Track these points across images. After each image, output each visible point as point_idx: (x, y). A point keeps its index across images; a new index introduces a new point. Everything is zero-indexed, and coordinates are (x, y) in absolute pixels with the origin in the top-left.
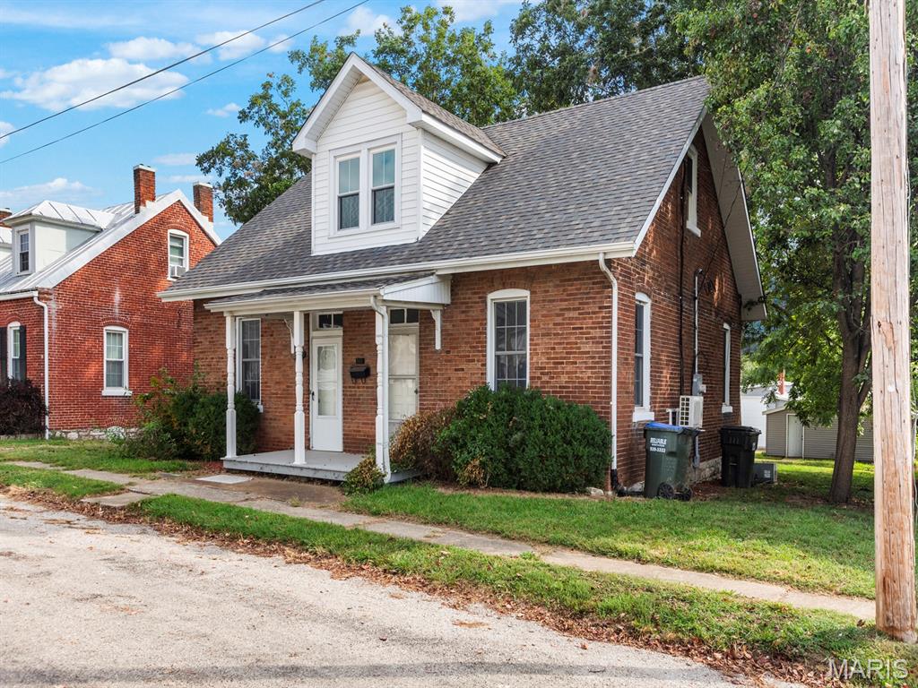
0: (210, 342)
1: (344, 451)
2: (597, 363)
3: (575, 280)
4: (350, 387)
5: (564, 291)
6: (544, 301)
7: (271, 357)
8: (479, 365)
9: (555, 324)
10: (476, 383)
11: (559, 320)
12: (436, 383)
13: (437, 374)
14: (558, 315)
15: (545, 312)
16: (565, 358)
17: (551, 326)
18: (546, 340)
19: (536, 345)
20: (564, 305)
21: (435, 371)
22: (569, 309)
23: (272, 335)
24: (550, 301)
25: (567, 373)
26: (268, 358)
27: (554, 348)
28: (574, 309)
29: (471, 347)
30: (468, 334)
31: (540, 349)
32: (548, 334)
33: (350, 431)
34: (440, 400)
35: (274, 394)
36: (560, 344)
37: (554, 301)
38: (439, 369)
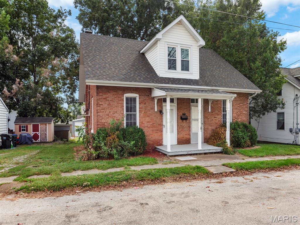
0: (108, 105)
1: (178, 144)
2: (246, 116)
3: (242, 96)
4: (180, 123)
5: (240, 99)
6: (235, 101)
7: (145, 112)
8: (220, 116)
9: (238, 107)
10: (220, 121)
11: (239, 106)
12: (209, 121)
13: (209, 119)
14: (238, 104)
15: (236, 103)
16: (240, 115)
17: (237, 107)
18: (236, 110)
19: (234, 111)
20: (239, 102)
21: (209, 118)
22: (240, 103)
23: (145, 104)
24: (237, 101)
25: (241, 118)
26: (143, 112)
27: (237, 112)
28: (242, 103)
29: (218, 111)
30: (218, 108)
31: (235, 112)
32: (236, 109)
33: (180, 137)
34: (210, 126)
35: (146, 126)
36: (239, 111)
37: (238, 101)
38: (210, 117)
